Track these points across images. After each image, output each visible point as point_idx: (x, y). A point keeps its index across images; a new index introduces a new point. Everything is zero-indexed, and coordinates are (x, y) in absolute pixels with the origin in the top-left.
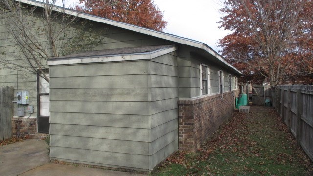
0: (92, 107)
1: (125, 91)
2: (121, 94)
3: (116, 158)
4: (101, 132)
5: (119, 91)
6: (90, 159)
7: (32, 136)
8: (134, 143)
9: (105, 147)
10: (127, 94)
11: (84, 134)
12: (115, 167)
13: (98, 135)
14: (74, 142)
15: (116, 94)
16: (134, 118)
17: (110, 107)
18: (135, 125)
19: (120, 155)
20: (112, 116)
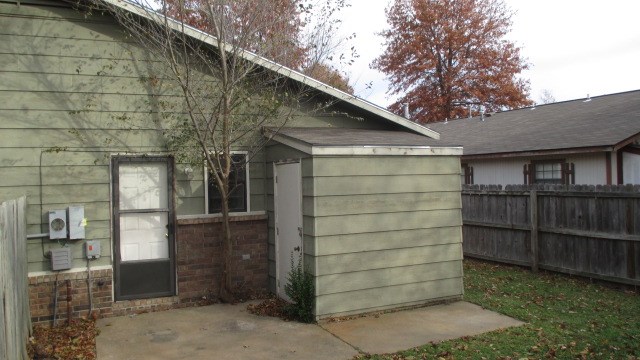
0: (390, 222)
1: (434, 196)
2: (429, 201)
3: (423, 290)
4: (403, 258)
5: (425, 196)
6: (387, 300)
7: (102, 311)
8: (444, 264)
9: (408, 277)
10: (437, 200)
11: (378, 264)
12: (422, 303)
13: (400, 262)
14: (359, 280)
15: (424, 201)
16: (443, 232)
17: (416, 220)
18: (445, 241)
19: (428, 284)
20: (417, 232)
